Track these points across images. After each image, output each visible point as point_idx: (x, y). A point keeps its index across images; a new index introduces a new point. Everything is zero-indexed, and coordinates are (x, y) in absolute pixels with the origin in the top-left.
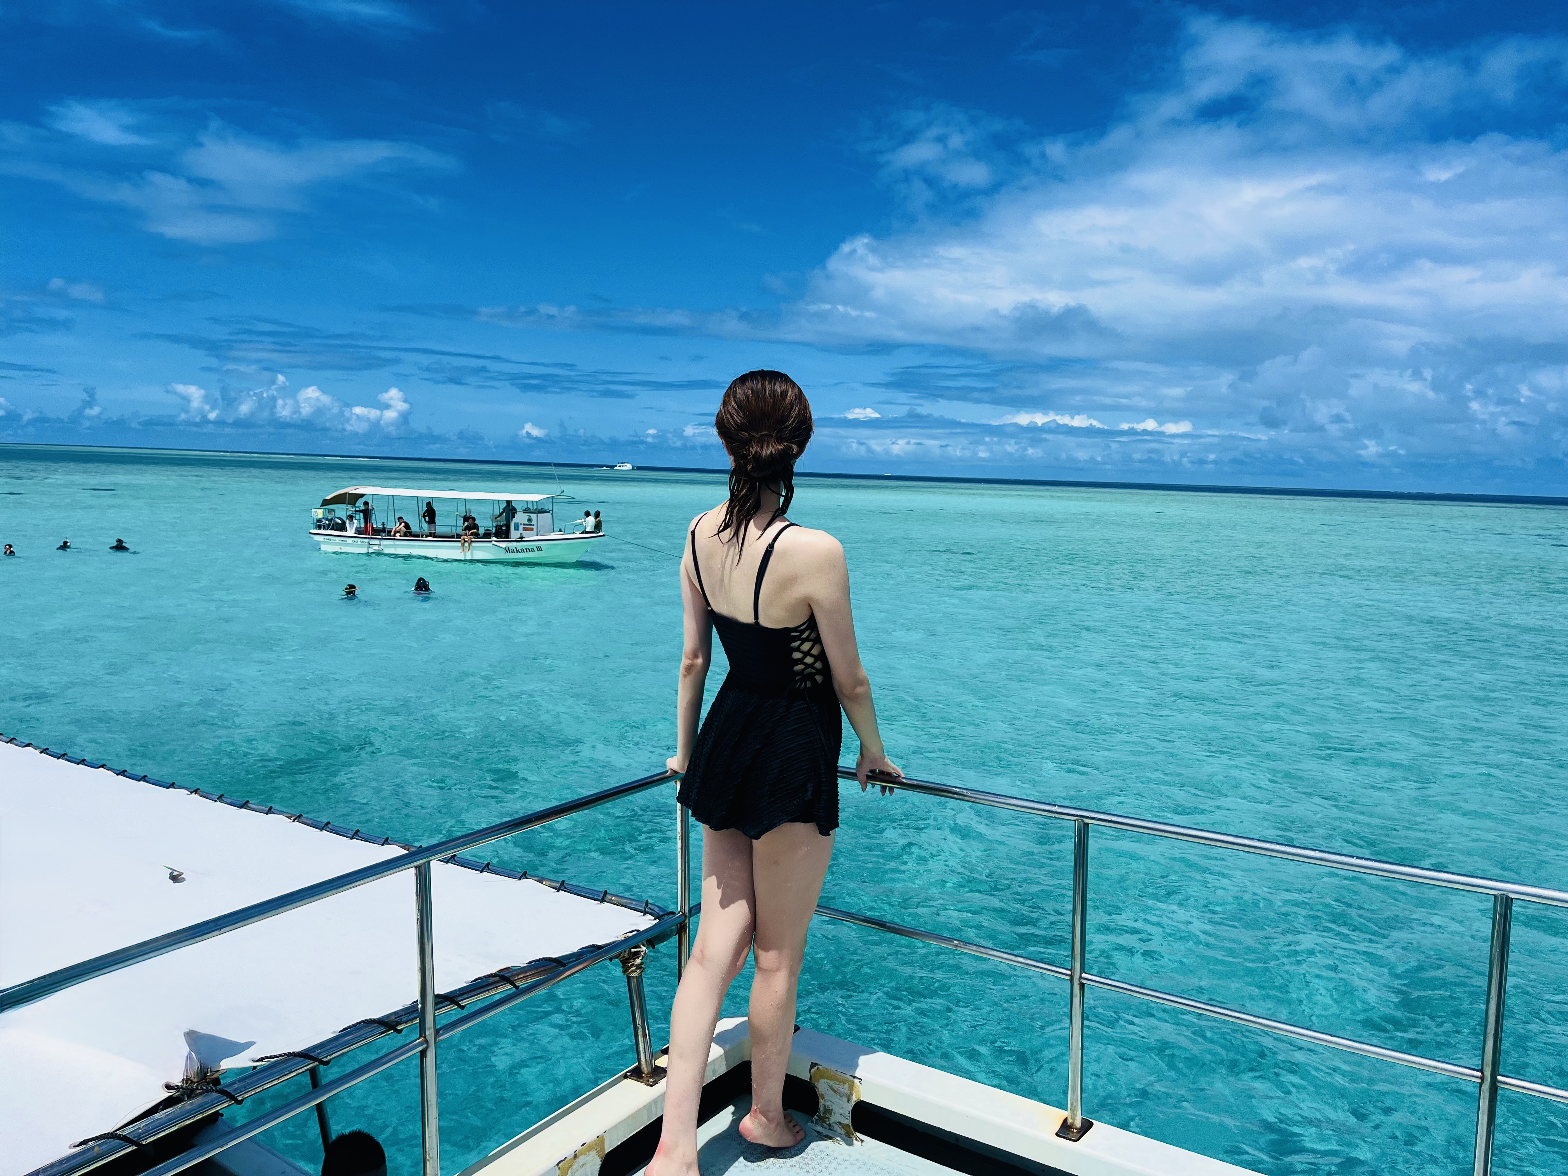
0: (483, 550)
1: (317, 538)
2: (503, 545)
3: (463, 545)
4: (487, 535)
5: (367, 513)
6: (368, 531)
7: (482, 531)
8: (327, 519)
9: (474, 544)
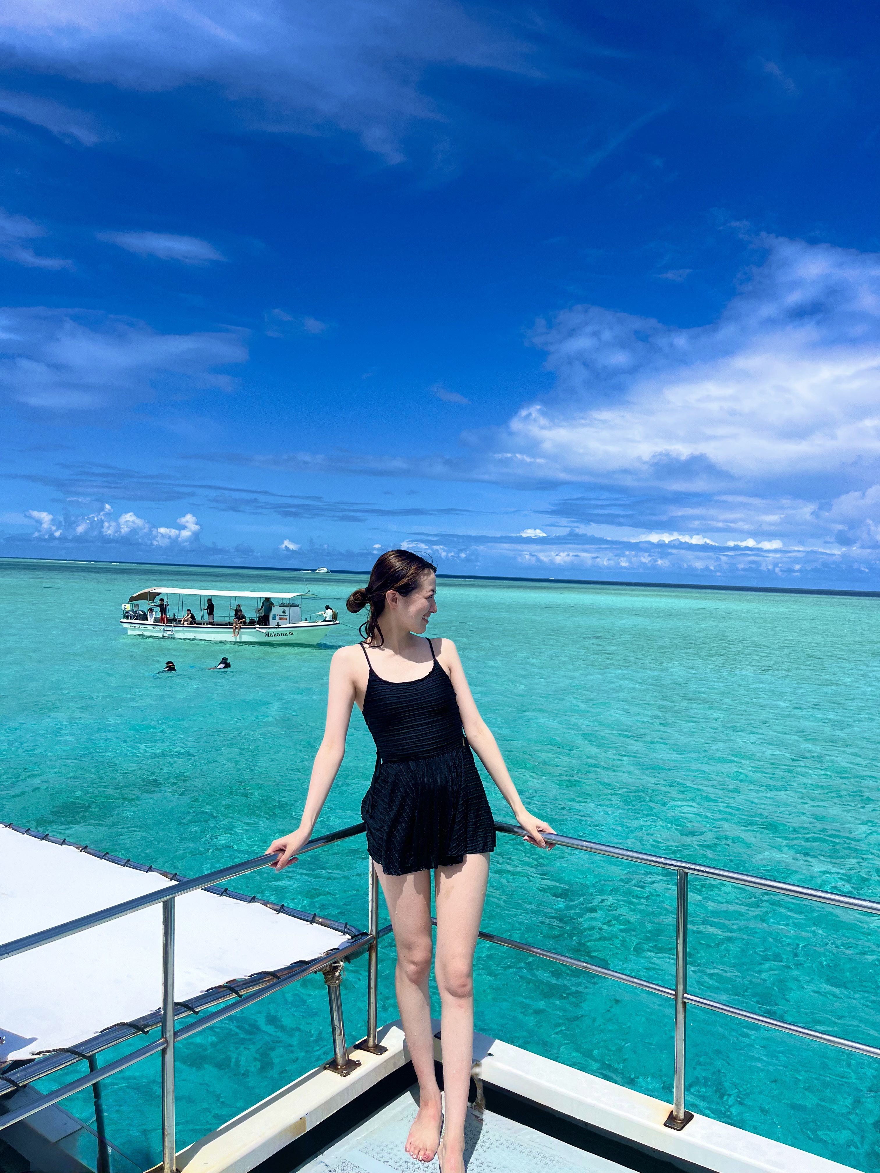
0: (248, 635)
1: (125, 625)
2: (264, 631)
3: (234, 631)
4: (252, 623)
5: (163, 608)
6: (164, 620)
7: (248, 620)
8: (133, 612)
9: (242, 630)
